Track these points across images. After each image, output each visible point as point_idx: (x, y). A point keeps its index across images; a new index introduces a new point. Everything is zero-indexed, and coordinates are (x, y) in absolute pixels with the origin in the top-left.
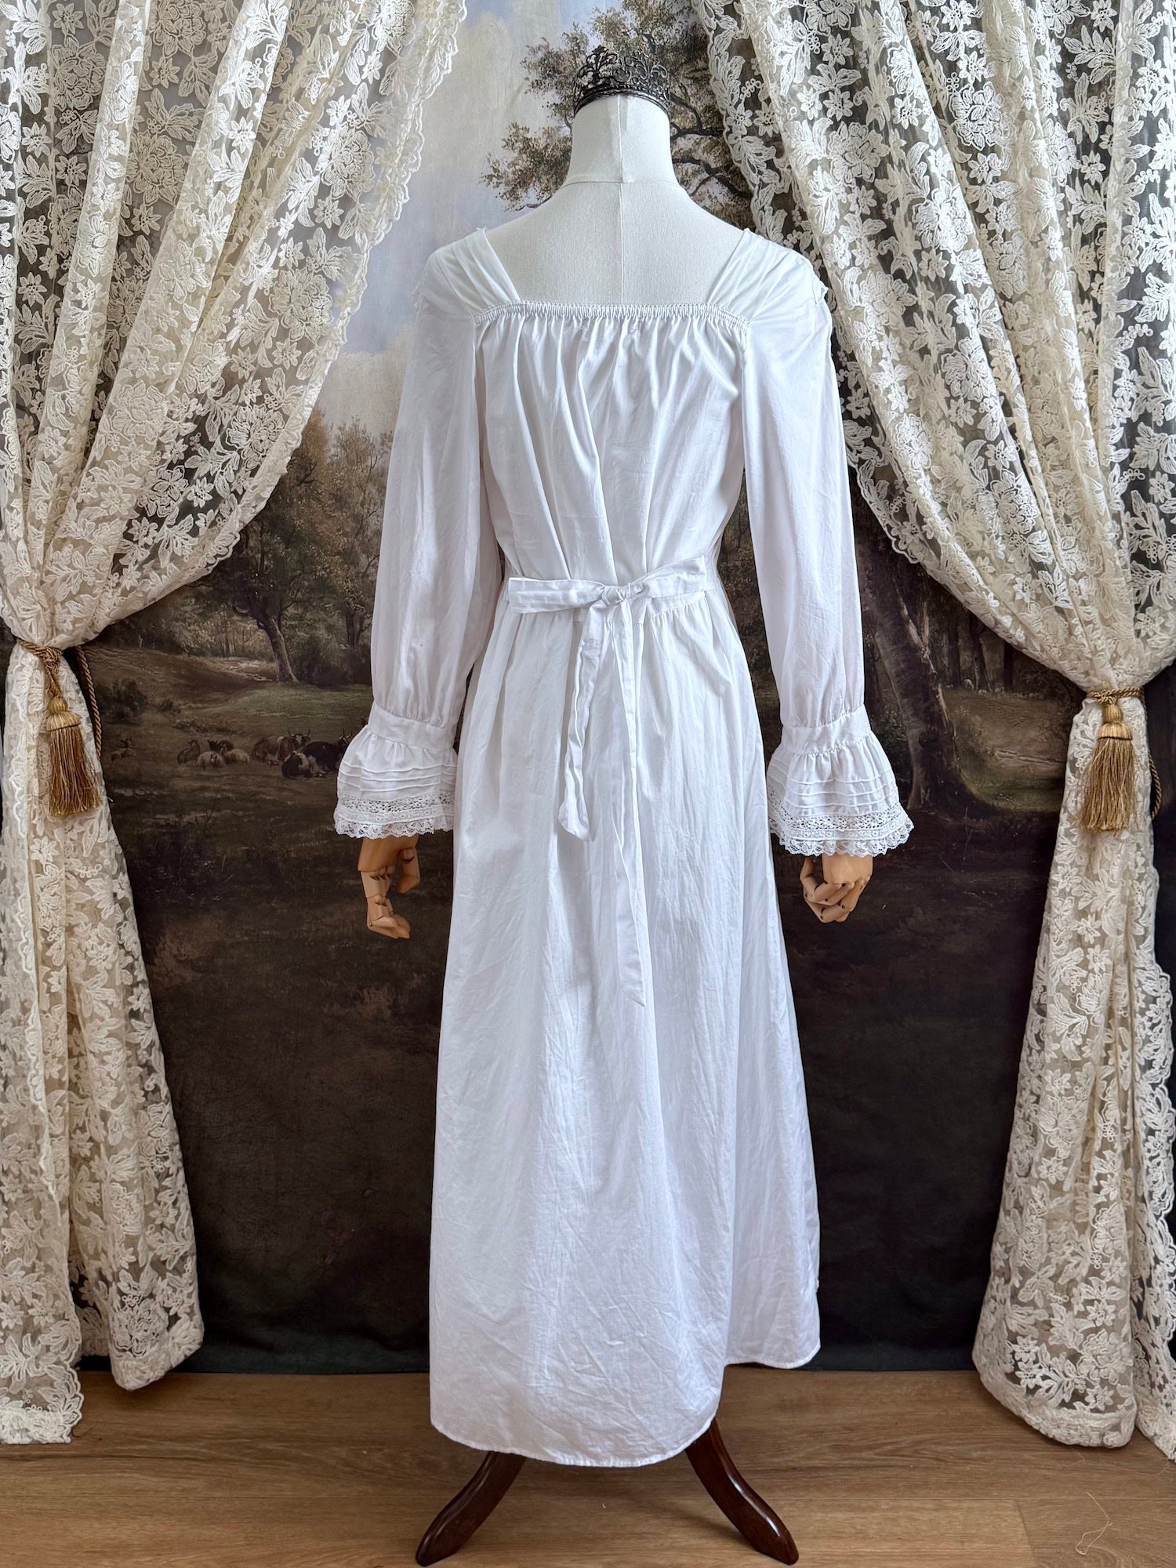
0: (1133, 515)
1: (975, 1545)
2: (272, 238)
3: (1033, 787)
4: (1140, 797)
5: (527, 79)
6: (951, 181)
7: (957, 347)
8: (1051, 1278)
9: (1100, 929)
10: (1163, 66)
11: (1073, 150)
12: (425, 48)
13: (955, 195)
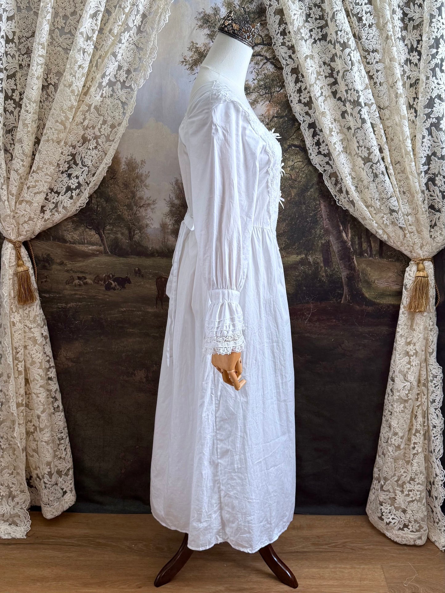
0: (429, 191)
1: (365, 582)
2: (100, 86)
3: (390, 295)
4: (431, 299)
5: (197, 24)
6: (360, 63)
7: (361, 127)
8: (396, 481)
9: (415, 350)
10: (442, 18)
11: (407, 51)
12: (158, 13)
13: (361, 68)
